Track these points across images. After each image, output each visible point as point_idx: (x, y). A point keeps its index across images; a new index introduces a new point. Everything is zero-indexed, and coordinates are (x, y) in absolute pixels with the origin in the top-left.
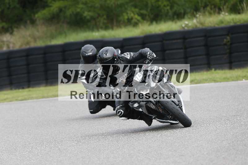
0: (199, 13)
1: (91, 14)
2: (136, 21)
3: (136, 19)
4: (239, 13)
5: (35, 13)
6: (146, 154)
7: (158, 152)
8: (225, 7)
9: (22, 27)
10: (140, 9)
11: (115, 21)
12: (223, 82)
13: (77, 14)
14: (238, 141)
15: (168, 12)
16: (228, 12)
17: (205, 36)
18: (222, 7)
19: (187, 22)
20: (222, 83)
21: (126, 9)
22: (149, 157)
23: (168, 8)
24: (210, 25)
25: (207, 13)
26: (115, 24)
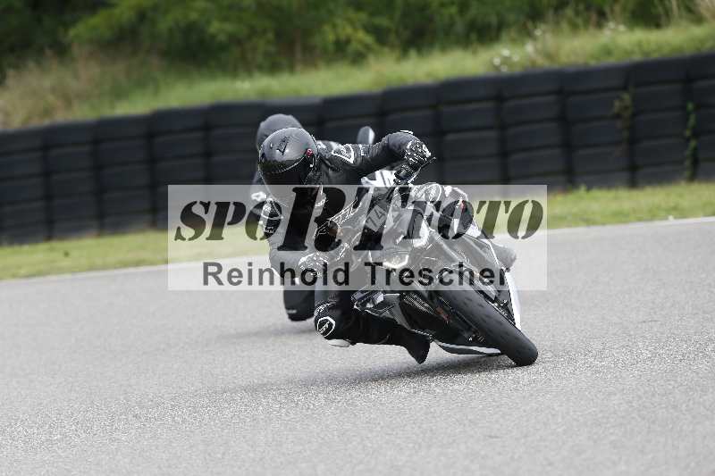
0: (543, 27)
1: (229, 27)
2: (360, 48)
3: (361, 42)
4: (658, 26)
5: (67, 26)
6: (390, 432)
7: (424, 426)
8: (617, 8)
9: (31, 64)
10: (372, 14)
11: (298, 48)
12: (610, 223)
13: (190, 29)
14: (653, 395)
15: (452, 24)
16: (625, 23)
17: (560, 92)
18: (607, 9)
19: (506, 52)
20: (609, 227)
21: (331, 13)
22: (398, 441)
23: (453, 10)
24: (573, 59)
25: (565, 26)
26: (299, 55)
